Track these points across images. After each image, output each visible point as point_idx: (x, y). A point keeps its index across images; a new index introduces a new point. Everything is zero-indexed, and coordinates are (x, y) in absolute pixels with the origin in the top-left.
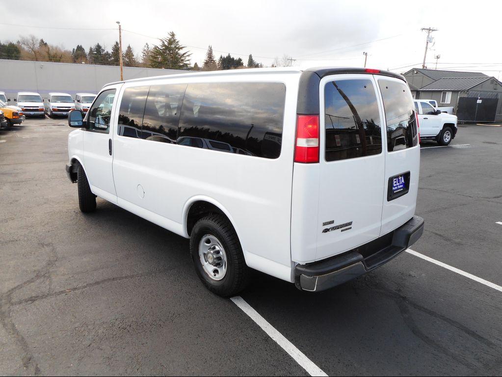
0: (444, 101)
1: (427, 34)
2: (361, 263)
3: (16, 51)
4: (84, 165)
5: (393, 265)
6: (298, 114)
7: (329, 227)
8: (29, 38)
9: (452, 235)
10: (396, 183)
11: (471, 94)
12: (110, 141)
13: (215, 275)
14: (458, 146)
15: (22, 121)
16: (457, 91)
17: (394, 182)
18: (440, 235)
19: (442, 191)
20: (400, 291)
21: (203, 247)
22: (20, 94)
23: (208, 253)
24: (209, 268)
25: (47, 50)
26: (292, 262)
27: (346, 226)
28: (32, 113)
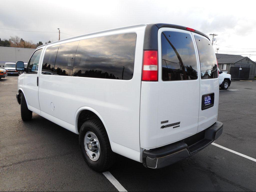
0: (222, 68)
1: (213, 37)
2: (186, 149)
3: (9, 44)
4: (25, 93)
5: (204, 152)
6: (144, 50)
7: (165, 125)
8: (15, 37)
9: (237, 135)
10: (206, 100)
11: (236, 65)
12: (38, 78)
13: (93, 158)
14: (232, 90)
15: (5, 77)
16: (229, 64)
17: (205, 99)
18: (230, 135)
19: (227, 111)
20: (210, 168)
21: (87, 140)
22: (6, 63)
23: (89, 143)
24: (90, 153)
25: (24, 43)
26: (140, 148)
27: (176, 125)
28: (12, 73)
